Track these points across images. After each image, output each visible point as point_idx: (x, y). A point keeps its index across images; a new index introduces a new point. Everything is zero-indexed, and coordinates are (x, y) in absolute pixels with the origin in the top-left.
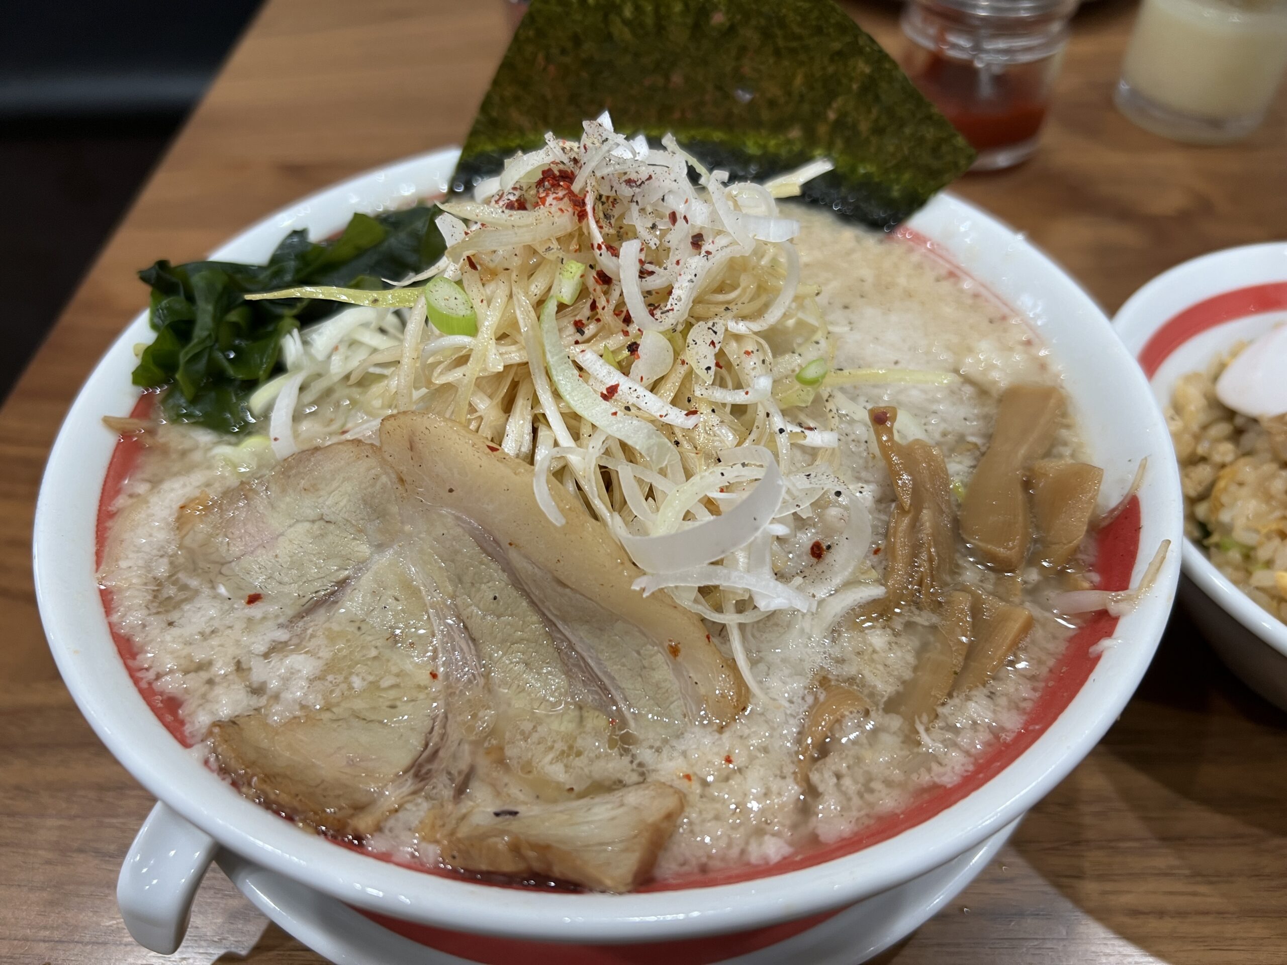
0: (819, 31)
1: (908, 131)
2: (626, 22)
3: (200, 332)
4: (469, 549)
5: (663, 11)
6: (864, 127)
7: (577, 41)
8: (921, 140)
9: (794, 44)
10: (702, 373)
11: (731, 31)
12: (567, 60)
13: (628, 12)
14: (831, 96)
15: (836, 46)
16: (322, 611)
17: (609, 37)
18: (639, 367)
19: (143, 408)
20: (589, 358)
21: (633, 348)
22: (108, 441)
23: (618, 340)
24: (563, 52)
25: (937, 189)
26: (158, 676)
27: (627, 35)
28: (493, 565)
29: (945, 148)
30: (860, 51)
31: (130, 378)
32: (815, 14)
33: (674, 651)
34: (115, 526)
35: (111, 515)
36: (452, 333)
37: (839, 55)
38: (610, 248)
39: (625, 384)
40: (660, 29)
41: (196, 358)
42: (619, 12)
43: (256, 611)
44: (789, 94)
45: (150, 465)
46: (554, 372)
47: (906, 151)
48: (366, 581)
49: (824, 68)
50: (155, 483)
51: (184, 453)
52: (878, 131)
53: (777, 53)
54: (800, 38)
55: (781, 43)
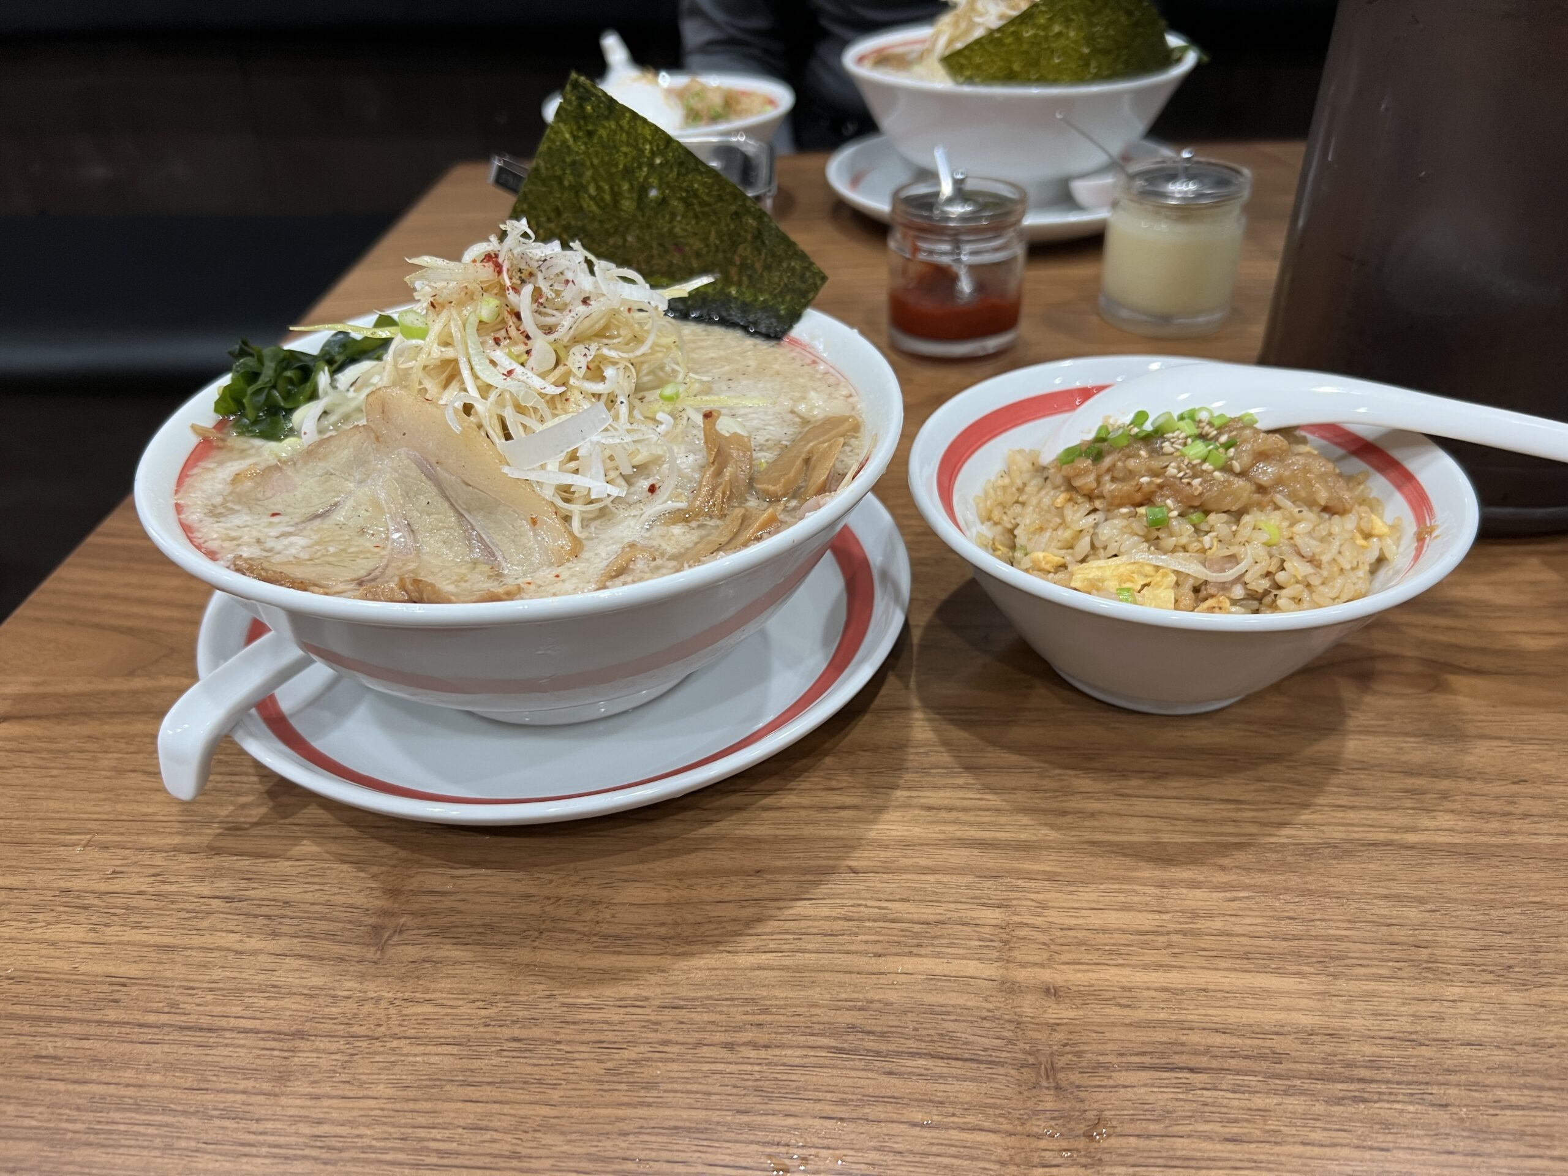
0: (720, 198)
1: (785, 265)
2: (592, 198)
3: (264, 379)
4: (414, 472)
5: (616, 188)
6: (758, 266)
7: (558, 212)
8: (793, 270)
9: (706, 209)
10: (575, 370)
11: (663, 202)
12: (552, 226)
13: (592, 191)
14: (734, 245)
15: (733, 208)
16: (319, 520)
17: (581, 208)
18: (532, 362)
19: (220, 426)
20: (499, 355)
21: (528, 352)
22: (194, 440)
23: (522, 348)
24: (549, 220)
25: (805, 306)
26: (206, 541)
27: (594, 208)
28: (429, 483)
29: (808, 274)
30: (748, 212)
31: (213, 405)
32: (716, 187)
33: (534, 522)
34: (188, 481)
35: (187, 476)
36: (413, 337)
37: (736, 215)
38: (513, 288)
39: (519, 369)
40: (616, 202)
41: (259, 391)
42: (586, 191)
43: (276, 519)
44: (707, 246)
45: (219, 455)
46: (472, 359)
47: (786, 280)
48: (350, 503)
49: (727, 225)
50: (221, 463)
51: (243, 451)
52: (768, 268)
53: (696, 217)
54: (709, 205)
55: (697, 208)
